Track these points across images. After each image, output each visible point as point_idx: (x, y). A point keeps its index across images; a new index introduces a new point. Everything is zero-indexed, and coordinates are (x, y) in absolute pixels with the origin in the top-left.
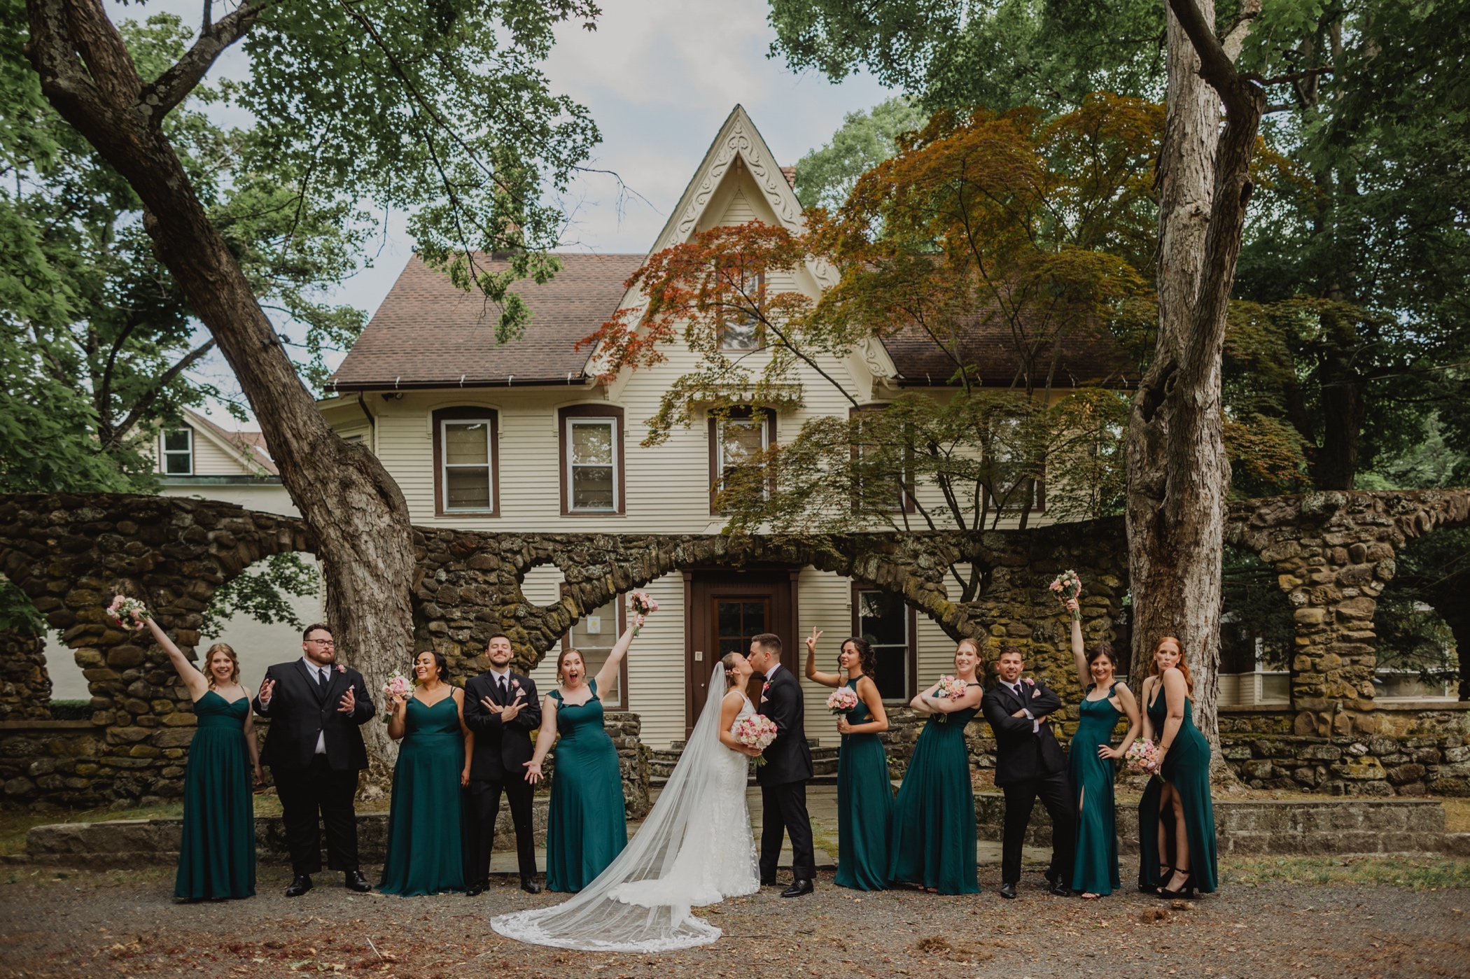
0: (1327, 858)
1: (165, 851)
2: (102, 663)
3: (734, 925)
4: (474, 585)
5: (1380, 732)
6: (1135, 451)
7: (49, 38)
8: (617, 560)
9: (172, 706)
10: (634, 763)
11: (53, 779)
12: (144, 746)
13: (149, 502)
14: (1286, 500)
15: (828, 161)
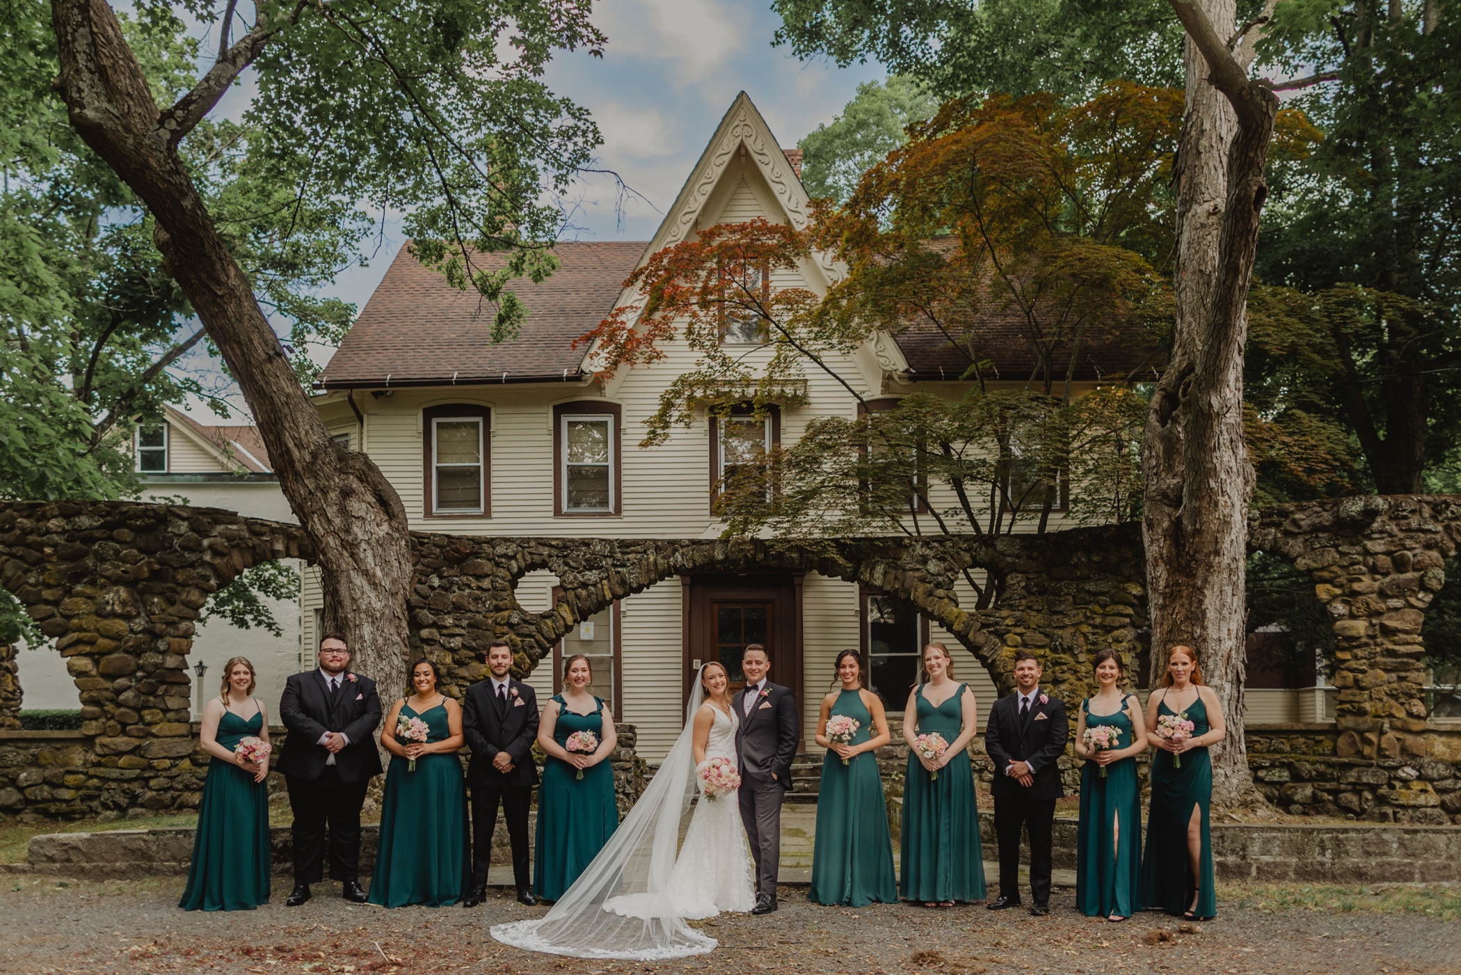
0: (1357, 886)
1: (163, 861)
2: (94, 672)
3: (730, 936)
4: (467, 591)
5: (1432, 755)
6: (1151, 457)
7: (78, 71)
8: (614, 566)
9: (161, 715)
10: (629, 776)
11: (41, 791)
12: (132, 757)
13: (147, 510)
14: (1322, 505)
15: (838, 136)
